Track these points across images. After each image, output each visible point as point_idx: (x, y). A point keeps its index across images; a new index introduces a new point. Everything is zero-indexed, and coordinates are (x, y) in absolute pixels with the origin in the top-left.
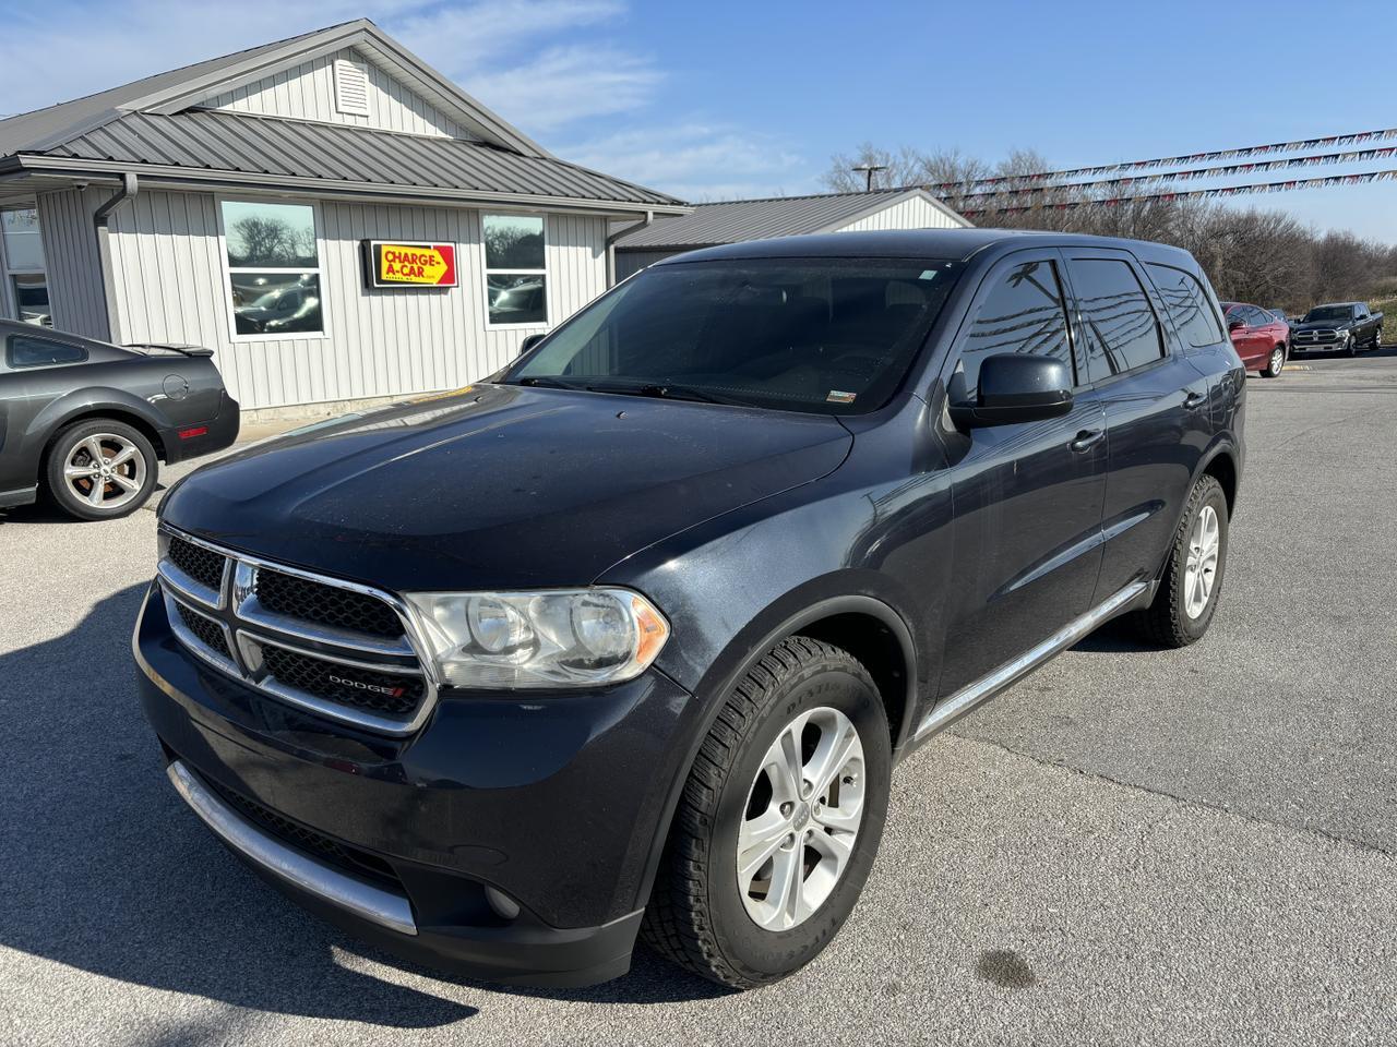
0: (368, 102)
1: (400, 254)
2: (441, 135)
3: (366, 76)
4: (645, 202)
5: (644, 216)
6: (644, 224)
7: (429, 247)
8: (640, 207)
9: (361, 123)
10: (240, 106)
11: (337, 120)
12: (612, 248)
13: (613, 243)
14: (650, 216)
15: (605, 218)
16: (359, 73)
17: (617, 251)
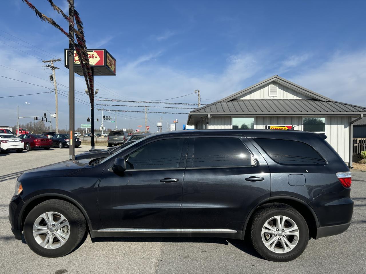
0: (277, 93)
1: (275, 128)
2: (298, 98)
3: (277, 87)
4: (360, 112)
5: (360, 116)
6: (360, 118)
7: (284, 126)
8: (359, 113)
9: (275, 98)
10: (245, 98)
11: (269, 98)
12: (352, 125)
13: (352, 124)
14: (362, 116)
15: (350, 116)
16: (275, 87)
17: (354, 126)
